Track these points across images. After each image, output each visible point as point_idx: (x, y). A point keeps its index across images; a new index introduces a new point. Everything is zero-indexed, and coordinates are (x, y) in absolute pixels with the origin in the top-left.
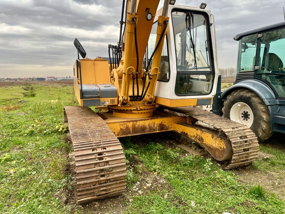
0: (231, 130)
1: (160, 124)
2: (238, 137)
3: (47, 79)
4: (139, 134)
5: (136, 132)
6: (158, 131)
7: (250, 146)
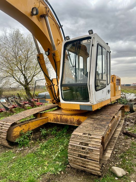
0: (81, 134)
1: (78, 120)
2: (79, 142)
4: (64, 124)
5: (62, 122)
6: (76, 125)
7: (87, 154)
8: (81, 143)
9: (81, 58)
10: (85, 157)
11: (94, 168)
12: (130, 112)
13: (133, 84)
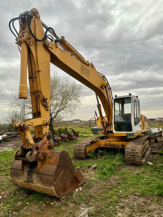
1: (122, 144)
3: (157, 120)
4: (112, 147)
6: (121, 147)
8: (132, 150)
9: (120, 104)
10: (134, 156)
11: (139, 160)
12: (155, 142)
13: (159, 118)
